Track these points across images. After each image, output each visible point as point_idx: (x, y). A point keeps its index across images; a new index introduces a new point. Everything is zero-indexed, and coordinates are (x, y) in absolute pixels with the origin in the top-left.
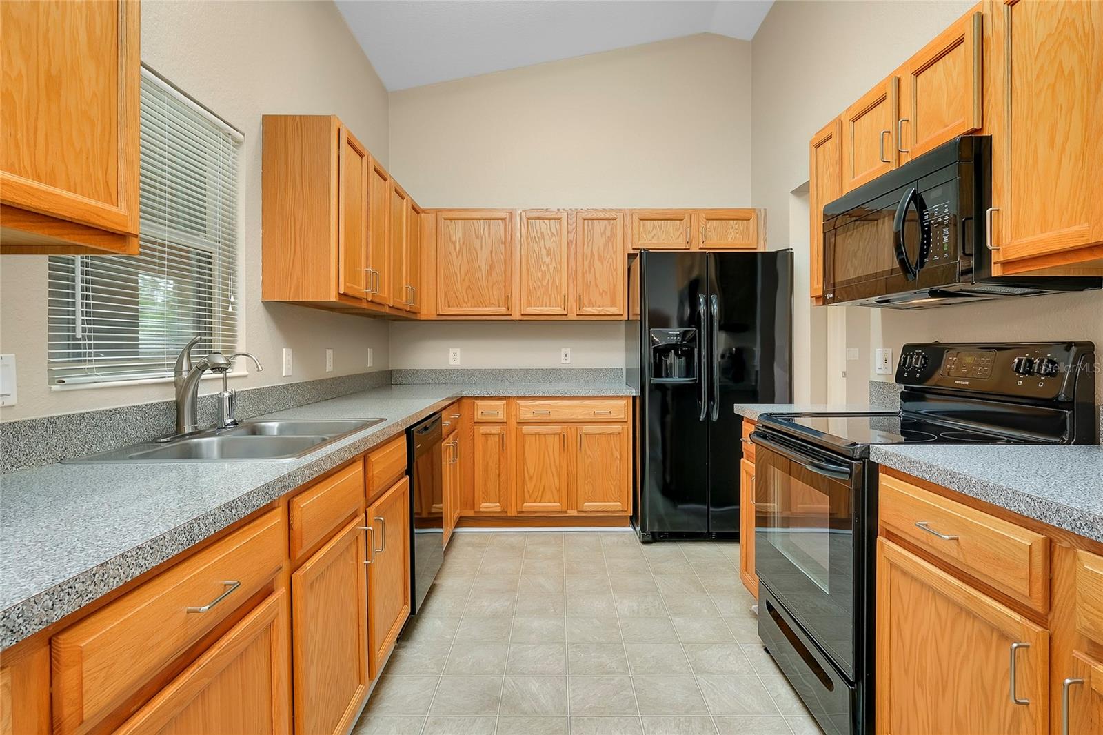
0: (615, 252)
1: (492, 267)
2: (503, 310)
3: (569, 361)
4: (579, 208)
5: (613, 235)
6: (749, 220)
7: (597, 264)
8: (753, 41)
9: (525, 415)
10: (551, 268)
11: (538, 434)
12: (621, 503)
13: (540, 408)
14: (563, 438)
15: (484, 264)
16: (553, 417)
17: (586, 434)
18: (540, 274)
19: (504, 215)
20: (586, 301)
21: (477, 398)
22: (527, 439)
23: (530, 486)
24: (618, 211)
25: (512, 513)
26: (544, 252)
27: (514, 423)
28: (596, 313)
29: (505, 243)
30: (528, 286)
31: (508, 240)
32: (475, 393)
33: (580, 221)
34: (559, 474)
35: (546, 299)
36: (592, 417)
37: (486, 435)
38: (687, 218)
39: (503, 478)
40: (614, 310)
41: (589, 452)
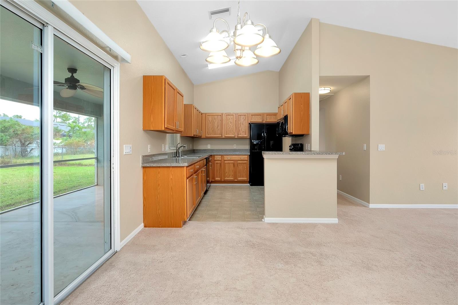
0: (246, 123)
1: (218, 126)
2: (220, 136)
3: (235, 147)
4: (238, 112)
5: (246, 119)
6: (276, 115)
7: (242, 125)
8: (279, 72)
9: (226, 159)
10: (231, 126)
11: (228, 163)
12: (246, 178)
13: (229, 158)
14: (234, 164)
15: (216, 125)
16: (232, 159)
17: (239, 163)
18: (229, 128)
19: (221, 114)
20: (239, 134)
21: (215, 155)
22: (226, 164)
23: (227, 174)
24: (247, 113)
25: (223, 180)
26: (230, 122)
27: (223, 161)
28: (242, 136)
29: (221, 121)
30: (226, 131)
31: (222, 120)
32: (215, 154)
33: (238, 116)
34: (233, 172)
35: (230, 133)
36: (240, 159)
37: (217, 163)
38: (262, 115)
39: (221, 173)
40: (246, 136)
41: (239, 167)
